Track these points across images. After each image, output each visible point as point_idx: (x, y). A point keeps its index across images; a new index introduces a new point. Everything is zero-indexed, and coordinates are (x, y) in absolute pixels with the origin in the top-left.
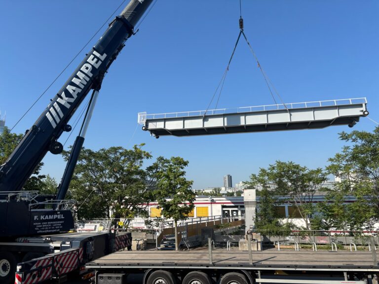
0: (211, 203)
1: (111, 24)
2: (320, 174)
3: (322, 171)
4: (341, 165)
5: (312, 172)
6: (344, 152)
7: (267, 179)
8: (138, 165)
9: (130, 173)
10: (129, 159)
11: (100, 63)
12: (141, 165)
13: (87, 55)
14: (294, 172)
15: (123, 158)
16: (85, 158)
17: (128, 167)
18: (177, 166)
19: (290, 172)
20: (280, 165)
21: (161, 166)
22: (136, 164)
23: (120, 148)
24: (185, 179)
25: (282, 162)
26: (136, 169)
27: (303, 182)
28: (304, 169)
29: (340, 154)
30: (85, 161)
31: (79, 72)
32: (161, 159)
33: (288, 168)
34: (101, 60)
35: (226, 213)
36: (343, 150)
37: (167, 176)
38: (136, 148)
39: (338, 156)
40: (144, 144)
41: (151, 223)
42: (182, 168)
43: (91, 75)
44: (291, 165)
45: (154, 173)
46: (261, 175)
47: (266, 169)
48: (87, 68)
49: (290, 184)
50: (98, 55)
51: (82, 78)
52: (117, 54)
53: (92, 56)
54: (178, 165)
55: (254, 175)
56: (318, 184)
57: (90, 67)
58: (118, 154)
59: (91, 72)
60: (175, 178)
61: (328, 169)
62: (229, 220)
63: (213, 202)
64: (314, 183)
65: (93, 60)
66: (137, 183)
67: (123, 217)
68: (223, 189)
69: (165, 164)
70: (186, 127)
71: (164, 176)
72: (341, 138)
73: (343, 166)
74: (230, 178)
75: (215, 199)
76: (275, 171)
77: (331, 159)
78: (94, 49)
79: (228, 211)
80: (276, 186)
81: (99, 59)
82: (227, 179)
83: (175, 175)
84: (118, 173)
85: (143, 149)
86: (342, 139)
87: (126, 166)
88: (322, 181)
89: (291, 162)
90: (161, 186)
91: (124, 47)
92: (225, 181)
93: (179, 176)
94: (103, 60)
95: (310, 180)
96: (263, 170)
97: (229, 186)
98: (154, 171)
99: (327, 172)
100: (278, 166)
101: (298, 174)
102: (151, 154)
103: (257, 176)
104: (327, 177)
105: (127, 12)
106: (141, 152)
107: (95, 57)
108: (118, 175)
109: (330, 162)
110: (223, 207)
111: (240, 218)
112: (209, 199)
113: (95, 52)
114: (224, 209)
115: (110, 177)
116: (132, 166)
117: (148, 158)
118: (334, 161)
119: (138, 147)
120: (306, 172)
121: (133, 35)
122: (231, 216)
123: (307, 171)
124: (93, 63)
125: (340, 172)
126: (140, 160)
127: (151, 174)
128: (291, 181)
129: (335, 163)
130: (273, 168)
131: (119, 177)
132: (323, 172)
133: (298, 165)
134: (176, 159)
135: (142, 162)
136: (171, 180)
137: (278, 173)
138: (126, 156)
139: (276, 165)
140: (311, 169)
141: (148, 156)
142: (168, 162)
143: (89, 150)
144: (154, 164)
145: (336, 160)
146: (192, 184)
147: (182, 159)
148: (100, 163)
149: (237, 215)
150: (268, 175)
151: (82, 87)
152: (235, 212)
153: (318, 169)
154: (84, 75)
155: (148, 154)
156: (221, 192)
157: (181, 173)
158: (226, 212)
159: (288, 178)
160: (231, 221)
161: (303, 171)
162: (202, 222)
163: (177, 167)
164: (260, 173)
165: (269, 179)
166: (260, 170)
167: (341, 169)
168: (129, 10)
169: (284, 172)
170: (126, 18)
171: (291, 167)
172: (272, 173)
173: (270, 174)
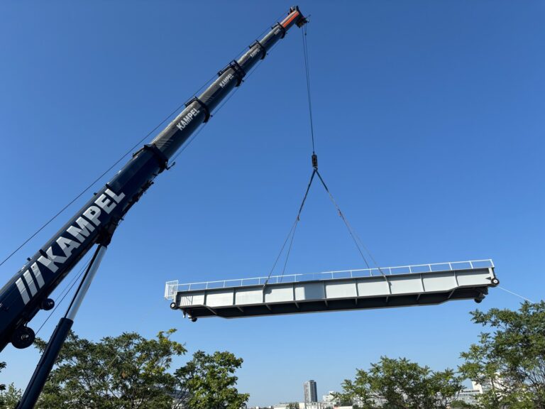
1: (136, 154)
2: (451, 380)
3: (453, 374)
4: (480, 363)
5: (439, 376)
6: (482, 342)
7: (369, 388)
8: (163, 366)
9: (148, 379)
10: (148, 356)
11: (114, 205)
12: (168, 366)
13: (95, 194)
14: (410, 377)
15: (138, 354)
16: (76, 355)
17: (146, 370)
18: (223, 367)
19: (405, 376)
20: (388, 364)
21: (199, 367)
22: (160, 364)
23: (136, 336)
24: (236, 390)
25: (390, 359)
26: (158, 372)
27: (426, 394)
28: (425, 371)
29: (476, 345)
30: (76, 360)
31: (80, 218)
32: (199, 355)
33: (401, 368)
34: (116, 202)
36: (480, 339)
37: (207, 386)
38: (161, 337)
39: (475, 349)
40: (175, 330)
42: (232, 371)
43: (98, 223)
44: (405, 364)
45: (187, 380)
46: (360, 381)
47: (366, 370)
48: (93, 213)
49: (405, 396)
50: (112, 194)
51: (83, 227)
52: (141, 194)
53: (103, 196)
54: (225, 365)
55: (348, 382)
56: (450, 396)
57: (98, 211)
58: (132, 347)
59: (99, 218)
60: (220, 389)
61: (461, 370)
64: (443, 394)
65: (103, 201)
66: (157, 398)
68: (302, 405)
69: (207, 364)
70: (237, 304)
71: (201, 386)
72: (475, 321)
73: (485, 365)
74: (314, 385)
76: (380, 375)
78: (108, 187)
80: (385, 400)
81: (112, 200)
82: (309, 388)
83: (219, 384)
84: (129, 381)
85: (173, 338)
86: (477, 322)
87: (143, 368)
88: (455, 390)
89: (405, 359)
90: (195, 405)
91: (152, 185)
92: (307, 391)
93: (226, 385)
94: (118, 202)
95: (437, 390)
96: (362, 373)
97: (312, 400)
98: (188, 377)
99: (461, 375)
100: (386, 366)
101: (418, 379)
102: (185, 347)
103: (352, 384)
104: (463, 383)
105: (160, 140)
106: (169, 343)
107: (108, 197)
108: (128, 383)
109: (464, 358)
113: (108, 191)
115: (116, 387)
116: (153, 367)
117: (179, 353)
118: (470, 357)
119: (165, 335)
120: (429, 376)
121: (165, 170)
123: (431, 374)
124: (103, 205)
125: (481, 375)
126: (165, 358)
127: (182, 381)
128: (407, 391)
129: (472, 361)
130: (378, 369)
131: (130, 387)
132: (456, 376)
133: (416, 364)
134: (222, 355)
135: (170, 360)
136: (214, 392)
137: (385, 378)
138: (144, 351)
139: (381, 365)
140: (436, 371)
141: (180, 350)
142: (210, 359)
143: (85, 341)
144: (188, 363)
145: (473, 356)
146: (247, 399)
147: (233, 355)
148: (102, 362)
150: (370, 382)
151: (82, 239)
153: (447, 371)
154: (86, 223)
155: (180, 347)
157: (229, 380)
159: (402, 385)
161: (424, 374)
163: (223, 370)
164: (358, 377)
165: (373, 388)
166: (357, 372)
167: (482, 370)
168: (164, 137)
169: (394, 376)
170: (159, 147)
171: (404, 367)
172: (377, 378)
173: (373, 379)
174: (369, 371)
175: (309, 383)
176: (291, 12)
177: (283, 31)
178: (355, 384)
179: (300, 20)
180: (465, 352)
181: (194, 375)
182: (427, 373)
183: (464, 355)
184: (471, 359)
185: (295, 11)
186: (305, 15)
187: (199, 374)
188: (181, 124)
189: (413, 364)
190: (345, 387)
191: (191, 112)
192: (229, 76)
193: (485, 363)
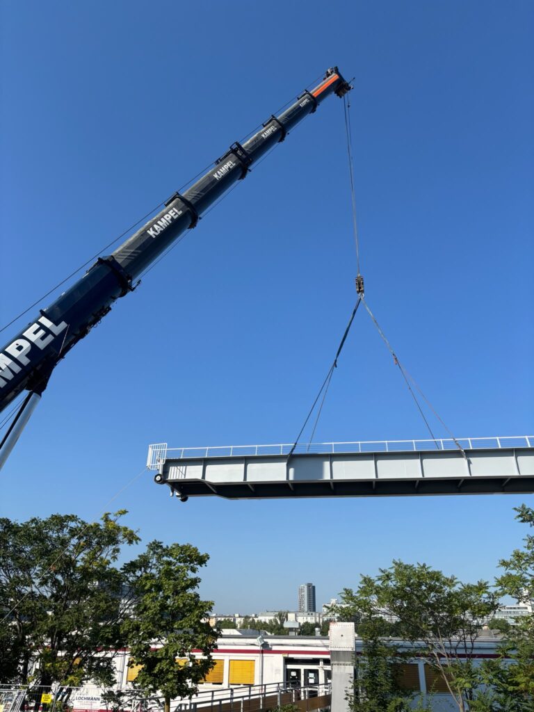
0: (262, 652)
2: (485, 595)
3: (487, 588)
4: (525, 575)
5: (469, 590)
6: (528, 548)
7: (375, 600)
8: (109, 558)
9: (87, 574)
10: (89, 544)
12: (115, 558)
14: (431, 589)
15: (74, 541)
17: (85, 562)
18: (182, 564)
19: (424, 588)
20: (402, 570)
21: (154, 562)
22: (103, 555)
23: (73, 518)
24: (197, 596)
25: (405, 564)
26: (101, 565)
27: (451, 612)
28: (451, 582)
29: (521, 552)
31: (2, 355)
32: (155, 546)
33: (418, 577)
34: (53, 335)
35: (294, 677)
36: (526, 543)
37: (159, 589)
38: (106, 519)
39: (518, 556)
40: (125, 512)
41: (121, 698)
42: (194, 570)
44: (425, 572)
45: (138, 578)
46: (364, 591)
47: (373, 577)
48: (20, 348)
51: (4, 367)
53: (36, 326)
54: (184, 562)
55: (348, 592)
56: (482, 616)
57: (26, 345)
58: (66, 530)
59: (27, 356)
61: (500, 583)
62: (298, 694)
63: (266, 649)
64: (473, 614)
65: (35, 333)
67: (58, 679)
68: (291, 616)
69: (165, 558)
71: (151, 587)
72: (521, 519)
73: (530, 578)
75: (270, 641)
76: (391, 584)
77: (504, 562)
78: (43, 314)
79: (298, 671)
80: (396, 618)
81: (48, 331)
82: (305, 594)
83: (175, 587)
84: (62, 575)
85: (122, 522)
86: (522, 521)
87: (81, 559)
88: (490, 609)
89: (424, 565)
92: (302, 596)
93: (184, 588)
94: (56, 334)
95: (464, 607)
96: (367, 581)
97: (309, 608)
98: (139, 573)
99: (498, 590)
100: (398, 573)
101: (440, 592)
102: (138, 535)
103: (354, 594)
104: (500, 601)
106: (118, 529)
107: (42, 327)
109: (503, 568)
110: (288, 661)
111: (321, 691)
112: (256, 643)
114: (290, 667)
115: (44, 583)
116: (94, 558)
117: (130, 542)
118: (512, 566)
119: (111, 517)
120: (457, 588)
122: (302, 685)
123: (459, 585)
124: (34, 338)
125: (525, 592)
126: (111, 547)
127: (131, 579)
129: (514, 572)
130: (388, 577)
131: (62, 584)
132: (492, 590)
133: (439, 573)
134: (182, 548)
135: (118, 550)
136: (168, 597)
137: (398, 589)
138: (82, 537)
139: (393, 571)
140: (466, 582)
141: (132, 538)
142: (168, 552)
144: (139, 556)
145: (515, 565)
147: (196, 549)
149: (317, 683)
150: (377, 593)
151: (3, 383)
152: (311, 675)
153: (480, 584)
154: (9, 362)
155: (131, 534)
156: (286, 625)
157: (189, 582)
158: (293, 674)
160: (302, 698)
161: (449, 586)
162: (235, 700)
163: (182, 568)
164: (361, 586)
165: (381, 601)
166: (362, 579)
167: (527, 584)
168: (128, 247)
169: (409, 586)
170: (119, 261)
171: (423, 575)
172: (387, 587)
173: (381, 589)
174: (376, 579)
175: (306, 587)
176: (328, 75)
177: (314, 103)
178: (358, 595)
179: (340, 87)
180: (505, 560)
181: (148, 571)
182: (454, 585)
183: (504, 564)
184: (513, 569)
185: (334, 74)
186: (347, 79)
187: (154, 571)
188: (154, 230)
189: (435, 573)
190: (344, 598)
191: (170, 212)
192: (229, 165)
193: (531, 576)
